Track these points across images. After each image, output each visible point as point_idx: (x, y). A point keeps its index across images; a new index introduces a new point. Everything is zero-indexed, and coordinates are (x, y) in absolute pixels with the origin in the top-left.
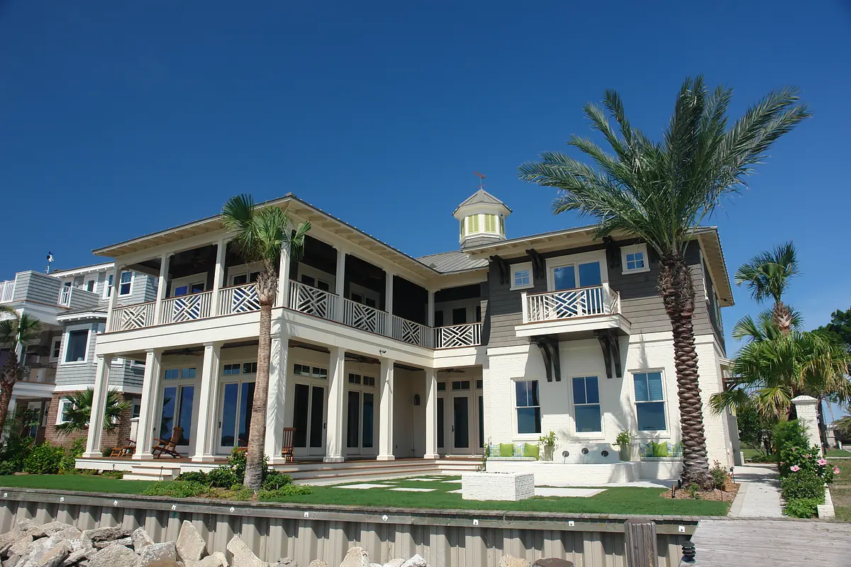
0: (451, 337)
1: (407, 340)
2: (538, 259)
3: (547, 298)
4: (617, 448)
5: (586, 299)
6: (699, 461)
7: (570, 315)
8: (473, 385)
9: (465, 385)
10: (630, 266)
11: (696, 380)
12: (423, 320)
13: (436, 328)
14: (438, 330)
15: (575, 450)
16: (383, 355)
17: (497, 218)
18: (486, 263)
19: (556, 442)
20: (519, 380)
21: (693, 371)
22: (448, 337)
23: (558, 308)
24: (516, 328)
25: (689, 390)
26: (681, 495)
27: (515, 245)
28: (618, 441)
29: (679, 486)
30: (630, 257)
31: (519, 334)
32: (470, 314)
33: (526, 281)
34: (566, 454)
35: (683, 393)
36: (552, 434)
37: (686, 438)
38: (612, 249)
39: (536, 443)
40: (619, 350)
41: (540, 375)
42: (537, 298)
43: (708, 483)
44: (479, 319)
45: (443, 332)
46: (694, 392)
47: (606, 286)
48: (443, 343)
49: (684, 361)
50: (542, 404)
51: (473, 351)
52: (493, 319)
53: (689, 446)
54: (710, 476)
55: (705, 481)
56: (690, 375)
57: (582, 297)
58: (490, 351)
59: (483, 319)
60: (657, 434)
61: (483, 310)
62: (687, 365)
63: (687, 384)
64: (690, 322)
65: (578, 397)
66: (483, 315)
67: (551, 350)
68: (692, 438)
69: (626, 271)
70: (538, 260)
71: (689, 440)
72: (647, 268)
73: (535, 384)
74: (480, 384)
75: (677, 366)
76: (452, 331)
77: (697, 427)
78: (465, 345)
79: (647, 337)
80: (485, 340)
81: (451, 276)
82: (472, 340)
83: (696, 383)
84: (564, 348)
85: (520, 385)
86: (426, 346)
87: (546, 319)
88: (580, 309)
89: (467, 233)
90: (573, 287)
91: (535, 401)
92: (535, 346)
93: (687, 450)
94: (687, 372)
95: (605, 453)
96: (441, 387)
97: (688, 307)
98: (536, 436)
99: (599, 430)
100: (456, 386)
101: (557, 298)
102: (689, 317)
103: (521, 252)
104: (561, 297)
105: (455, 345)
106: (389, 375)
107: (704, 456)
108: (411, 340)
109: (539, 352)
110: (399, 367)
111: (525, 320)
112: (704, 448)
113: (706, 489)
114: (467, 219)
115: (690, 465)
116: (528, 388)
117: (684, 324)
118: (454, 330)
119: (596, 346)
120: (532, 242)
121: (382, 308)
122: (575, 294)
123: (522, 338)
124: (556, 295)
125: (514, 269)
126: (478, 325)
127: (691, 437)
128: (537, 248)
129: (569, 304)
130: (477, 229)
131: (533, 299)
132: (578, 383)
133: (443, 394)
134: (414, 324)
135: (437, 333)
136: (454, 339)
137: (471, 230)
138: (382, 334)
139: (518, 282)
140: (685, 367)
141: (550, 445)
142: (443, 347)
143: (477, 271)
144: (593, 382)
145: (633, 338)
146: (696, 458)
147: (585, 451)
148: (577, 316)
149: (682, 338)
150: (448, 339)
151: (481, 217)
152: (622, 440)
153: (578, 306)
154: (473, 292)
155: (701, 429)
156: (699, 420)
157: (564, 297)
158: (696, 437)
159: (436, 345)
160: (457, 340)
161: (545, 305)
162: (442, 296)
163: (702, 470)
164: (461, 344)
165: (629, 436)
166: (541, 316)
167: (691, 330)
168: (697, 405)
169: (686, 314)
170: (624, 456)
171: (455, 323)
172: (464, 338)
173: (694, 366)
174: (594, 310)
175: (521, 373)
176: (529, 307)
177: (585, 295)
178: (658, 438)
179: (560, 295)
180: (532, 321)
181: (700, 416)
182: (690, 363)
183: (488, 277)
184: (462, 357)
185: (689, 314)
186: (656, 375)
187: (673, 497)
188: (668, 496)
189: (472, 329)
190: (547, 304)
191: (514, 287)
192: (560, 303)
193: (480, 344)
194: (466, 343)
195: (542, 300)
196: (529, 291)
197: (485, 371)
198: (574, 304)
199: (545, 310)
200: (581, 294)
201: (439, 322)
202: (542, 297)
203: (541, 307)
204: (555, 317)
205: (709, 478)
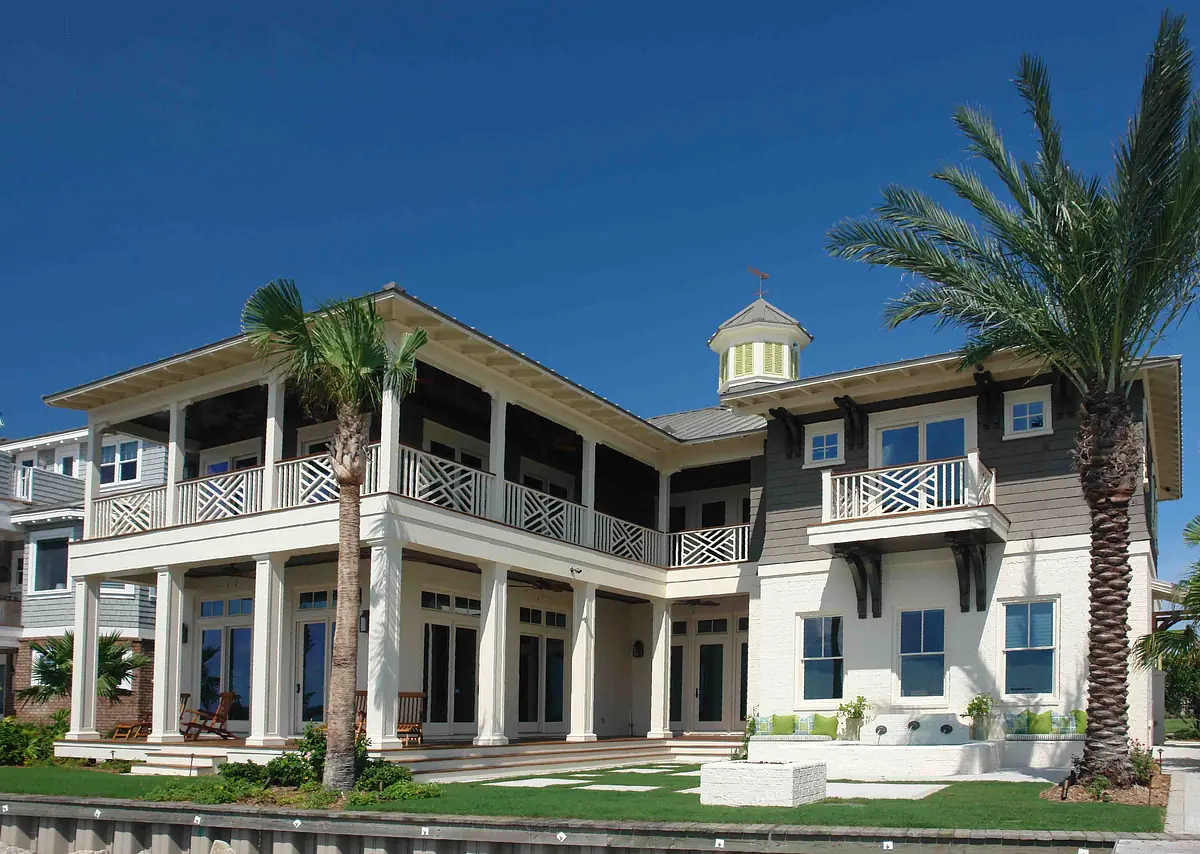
0: (697, 548)
1: (620, 552)
2: (854, 414)
3: (866, 480)
4: (968, 721)
5: (935, 481)
6: (1114, 742)
7: (906, 508)
8: (732, 626)
9: (720, 626)
10: (1018, 425)
11: (1124, 611)
12: (650, 522)
13: (672, 535)
14: (675, 536)
15: (898, 725)
16: (578, 577)
17: (786, 349)
18: (763, 423)
19: (866, 713)
20: (811, 616)
21: (1121, 596)
22: (692, 548)
23: (884, 496)
24: (810, 530)
25: (1111, 627)
26: (1077, 795)
27: (814, 390)
28: (970, 710)
29: (1073, 780)
30: (1019, 410)
31: (813, 541)
32: (731, 512)
33: (833, 453)
34: (882, 730)
35: (1099, 632)
36: (861, 700)
37: (1095, 705)
38: (989, 394)
39: (834, 714)
40: (985, 565)
41: (847, 609)
42: (850, 479)
43: (1125, 775)
44: (746, 520)
45: (683, 540)
46: (1118, 632)
47: (973, 459)
48: (683, 558)
49: (1106, 580)
50: (847, 654)
51: (735, 570)
52: (770, 517)
53: (1099, 719)
54: (1129, 765)
55: (1120, 774)
56: (1114, 602)
57: (930, 478)
58: (763, 571)
59: (753, 519)
60: (1037, 700)
61: (755, 503)
62: (1112, 586)
63: (1107, 617)
64: (1125, 513)
65: (909, 642)
66: (754, 511)
67: (869, 567)
68: (1106, 706)
69: (1010, 433)
70: (855, 416)
71: (1100, 708)
72: (1047, 429)
73: (836, 623)
74: (744, 625)
75: (1093, 587)
76: (699, 539)
77: (1118, 687)
78: (722, 562)
79: (1041, 544)
80: (755, 553)
81: (699, 447)
82: (734, 553)
83: (1124, 616)
84: (891, 564)
85: (811, 625)
86: (652, 562)
87: (863, 516)
88: (923, 498)
89: (733, 376)
90: (914, 460)
91: (835, 648)
92: (842, 562)
93: (1094, 724)
94: (1110, 598)
95: (947, 729)
96: (678, 629)
97: (1125, 486)
98: (834, 703)
99: (940, 693)
100: (705, 627)
101: (884, 480)
102: (1125, 504)
103: (826, 401)
104: (891, 478)
105: (703, 561)
106: (589, 609)
107: (1124, 733)
108: (627, 552)
109: (847, 570)
110: (603, 595)
111: (826, 517)
112: (1125, 722)
113: (1120, 785)
114: (732, 352)
115: (1098, 748)
116: (824, 631)
117: (1114, 516)
118: (703, 537)
119: (947, 560)
120: (847, 384)
121: (578, 499)
122: (916, 473)
123: (820, 548)
124: (884, 475)
125: (812, 431)
126: (744, 529)
127: (1104, 704)
128: (854, 394)
129: (905, 490)
130: (749, 369)
131: (842, 482)
132: (909, 621)
133: (681, 640)
134: (632, 528)
135: (673, 543)
136: (703, 551)
137: (738, 372)
138: (576, 542)
139: (817, 455)
140: (1107, 589)
141: (856, 716)
142: (683, 565)
143: (745, 438)
144: (936, 619)
145: (1011, 547)
146: (1108, 737)
147: (914, 726)
148: (917, 510)
149: (1108, 540)
150: (691, 552)
151: (759, 348)
152: (977, 709)
153: (921, 492)
154: (737, 474)
155: (1124, 692)
156: (1121, 676)
157: (897, 478)
158: (1113, 704)
159: (671, 562)
160: (707, 554)
161: (862, 492)
162: (685, 481)
163: (1118, 756)
164: (714, 560)
165: (990, 703)
166: (854, 511)
167: (1125, 526)
168: (1121, 653)
169: (1119, 499)
170: (976, 734)
171: (706, 525)
172: (719, 549)
173: (1124, 587)
174: (947, 500)
175: (813, 605)
176: (834, 496)
177: (935, 474)
178: (1037, 705)
179: (890, 474)
180: (838, 519)
181: (1123, 671)
182: (1117, 582)
183: (765, 447)
184: (716, 580)
185: (1125, 499)
186: (1045, 607)
187: (1064, 799)
188: (1054, 796)
189: (734, 535)
190: (866, 489)
191: (809, 463)
192: (890, 487)
193: (746, 559)
194: (722, 558)
195: (858, 484)
196: (836, 470)
197: (753, 603)
198: (915, 489)
199: (862, 500)
200: (927, 473)
201: (678, 523)
202: (858, 478)
203: (855, 497)
204: (880, 512)
205: (1128, 769)
